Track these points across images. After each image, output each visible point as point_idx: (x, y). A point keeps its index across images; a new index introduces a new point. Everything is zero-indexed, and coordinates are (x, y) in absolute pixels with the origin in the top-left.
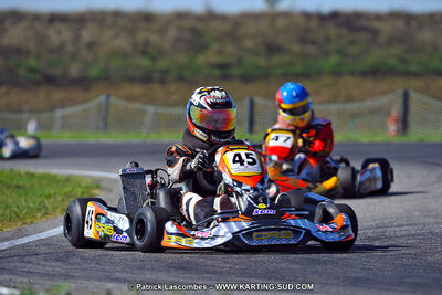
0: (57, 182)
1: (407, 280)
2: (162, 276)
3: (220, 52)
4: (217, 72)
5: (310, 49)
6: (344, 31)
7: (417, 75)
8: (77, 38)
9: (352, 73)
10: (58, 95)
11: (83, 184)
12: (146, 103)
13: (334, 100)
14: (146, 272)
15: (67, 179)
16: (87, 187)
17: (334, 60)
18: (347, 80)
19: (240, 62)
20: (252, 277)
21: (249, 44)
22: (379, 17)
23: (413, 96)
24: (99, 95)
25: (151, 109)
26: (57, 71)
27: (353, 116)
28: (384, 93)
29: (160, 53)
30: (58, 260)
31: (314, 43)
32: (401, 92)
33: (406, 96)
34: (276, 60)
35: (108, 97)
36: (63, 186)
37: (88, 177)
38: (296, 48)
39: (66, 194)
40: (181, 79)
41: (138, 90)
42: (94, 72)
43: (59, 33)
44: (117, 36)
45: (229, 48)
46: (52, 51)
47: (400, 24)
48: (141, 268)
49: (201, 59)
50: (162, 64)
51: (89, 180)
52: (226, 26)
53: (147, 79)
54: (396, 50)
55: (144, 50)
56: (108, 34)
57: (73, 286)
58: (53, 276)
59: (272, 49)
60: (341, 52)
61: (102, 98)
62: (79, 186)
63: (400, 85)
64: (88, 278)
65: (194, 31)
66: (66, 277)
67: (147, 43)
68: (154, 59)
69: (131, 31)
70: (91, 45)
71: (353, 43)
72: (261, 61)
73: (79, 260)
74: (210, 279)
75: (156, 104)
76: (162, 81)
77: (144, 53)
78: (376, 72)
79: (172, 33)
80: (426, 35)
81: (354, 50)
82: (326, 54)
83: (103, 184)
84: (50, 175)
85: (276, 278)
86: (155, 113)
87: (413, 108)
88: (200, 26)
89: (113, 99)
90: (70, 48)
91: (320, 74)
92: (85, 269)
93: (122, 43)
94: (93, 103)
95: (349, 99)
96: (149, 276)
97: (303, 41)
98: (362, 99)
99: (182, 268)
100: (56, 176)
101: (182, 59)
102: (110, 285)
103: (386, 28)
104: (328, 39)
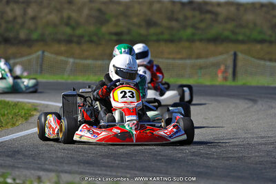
0: (10, 106)
1: (232, 174)
2: (75, 168)
3: (116, 25)
4: (114, 38)
5: (174, 24)
6: (197, 13)
7: (243, 42)
8: (25, 13)
9: (201, 40)
10: (12, 50)
11: (25, 108)
12: (67, 57)
13: (190, 57)
14: (64, 165)
15: (16, 104)
16: (28, 110)
17: (189, 31)
18: (198, 44)
19: (129, 32)
20: (132, 170)
21: (135, 20)
22: (219, 4)
23: (240, 56)
24: (38, 51)
25: (71, 60)
26: (11, 35)
27: (201, 68)
28: (221, 54)
29: (78, 24)
30: (8, 156)
31: (177, 20)
32: (232, 53)
33: (235, 55)
34: (152, 30)
35: (43, 52)
36: (13, 109)
37: (29, 103)
38: (165, 23)
39: (15, 114)
40: (91, 41)
41: (63, 48)
42: (35, 36)
43: (13, 10)
44: (50, 13)
45: (122, 23)
46: (8, 22)
47: (233, 9)
48: (62, 163)
49: (104, 29)
50: (79, 32)
51: (30, 105)
52: (121, 8)
53: (69, 41)
54: (230, 26)
55: (68, 22)
56: (45, 11)
57: (17, 173)
58: (5, 166)
59: (150, 23)
60: (193, 26)
61: (40, 53)
62: (23, 109)
63: (232, 48)
64: (27, 168)
65: (100, 10)
66: (13, 167)
67: (69, 18)
68: (74, 28)
69: (59, 10)
70: (33, 19)
71: (202, 21)
72: (143, 31)
73: (21, 157)
74: (106, 170)
75: (74, 58)
76: (79, 43)
77: (67, 24)
78: (216, 40)
79: (86, 11)
80: (250, 17)
81: (202, 25)
82: (185, 27)
83: (39, 108)
84: (5, 102)
85: (148, 171)
86: (74, 63)
87: (239, 63)
88: (103, 8)
89: (46, 54)
90: (20, 20)
91: (180, 40)
92: (26, 162)
93: (53, 17)
94: (34, 56)
95: (199, 57)
96: (66, 168)
97: (170, 19)
98: (207, 57)
99: (88, 163)
100: (8, 102)
101: (92, 28)
102: (41, 173)
103: (223, 12)
104: (186, 18)
